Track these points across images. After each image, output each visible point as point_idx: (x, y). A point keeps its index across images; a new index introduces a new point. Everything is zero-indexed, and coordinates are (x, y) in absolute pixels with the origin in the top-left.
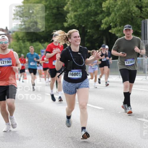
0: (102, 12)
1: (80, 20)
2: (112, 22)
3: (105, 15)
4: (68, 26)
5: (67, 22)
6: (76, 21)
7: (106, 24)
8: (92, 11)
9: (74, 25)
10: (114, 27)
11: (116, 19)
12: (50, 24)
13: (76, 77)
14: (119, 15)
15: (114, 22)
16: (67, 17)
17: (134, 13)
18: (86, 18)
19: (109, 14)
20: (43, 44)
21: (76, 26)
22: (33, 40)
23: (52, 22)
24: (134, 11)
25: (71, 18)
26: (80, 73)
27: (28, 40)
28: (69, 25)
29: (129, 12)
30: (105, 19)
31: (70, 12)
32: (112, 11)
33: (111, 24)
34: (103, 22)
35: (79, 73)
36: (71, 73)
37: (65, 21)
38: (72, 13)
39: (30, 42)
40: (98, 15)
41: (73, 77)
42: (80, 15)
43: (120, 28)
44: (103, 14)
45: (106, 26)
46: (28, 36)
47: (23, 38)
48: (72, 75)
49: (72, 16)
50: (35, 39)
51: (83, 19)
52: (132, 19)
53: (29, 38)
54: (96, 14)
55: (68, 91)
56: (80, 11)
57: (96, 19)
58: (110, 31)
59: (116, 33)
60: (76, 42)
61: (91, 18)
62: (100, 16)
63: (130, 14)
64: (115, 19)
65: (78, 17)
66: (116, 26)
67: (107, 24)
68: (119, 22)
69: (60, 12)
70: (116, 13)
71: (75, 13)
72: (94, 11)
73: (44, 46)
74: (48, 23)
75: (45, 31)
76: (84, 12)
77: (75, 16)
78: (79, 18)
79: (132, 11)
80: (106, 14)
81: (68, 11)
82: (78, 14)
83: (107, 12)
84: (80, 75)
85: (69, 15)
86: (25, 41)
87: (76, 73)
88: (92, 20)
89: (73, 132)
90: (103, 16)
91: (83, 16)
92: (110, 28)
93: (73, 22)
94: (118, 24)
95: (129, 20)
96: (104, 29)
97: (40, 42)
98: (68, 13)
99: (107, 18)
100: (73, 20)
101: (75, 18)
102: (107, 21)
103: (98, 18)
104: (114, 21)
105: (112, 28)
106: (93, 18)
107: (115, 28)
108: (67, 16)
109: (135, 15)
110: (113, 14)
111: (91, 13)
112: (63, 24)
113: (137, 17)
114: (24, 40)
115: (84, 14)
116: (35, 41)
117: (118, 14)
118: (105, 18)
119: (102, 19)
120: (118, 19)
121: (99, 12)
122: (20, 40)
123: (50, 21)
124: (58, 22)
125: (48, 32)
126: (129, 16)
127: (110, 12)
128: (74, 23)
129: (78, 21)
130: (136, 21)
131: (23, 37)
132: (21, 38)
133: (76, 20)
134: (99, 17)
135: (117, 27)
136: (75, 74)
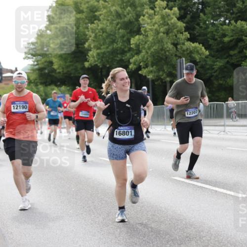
0: (130, 49)
1: (104, 59)
2: (143, 61)
3: (134, 54)
4: (90, 67)
5: (88, 61)
6: (99, 61)
7: (135, 64)
8: (118, 49)
9: (97, 65)
10: (144, 68)
11: (147, 58)
12: (67, 64)
13: (126, 137)
14: (151, 54)
15: (145, 62)
16: (88, 56)
17: (168, 51)
18: (111, 57)
19: (138, 52)
20: (59, 88)
21: (99, 66)
22: (47, 83)
23: (70, 62)
24: (168, 49)
25: (94, 57)
26: (131, 132)
27: (41, 83)
28: (90, 64)
29: (162, 50)
30: (134, 58)
31: (92, 50)
32: (142, 48)
33: (141, 64)
34: (131, 62)
35: (129, 131)
36: (118, 131)
37: (86, 60)
38: (95, 50)
39: (44, 85)
40: (126, 54)
41: (122, 137)
42: (104, 53)
43: (151, 69)
44: (131, 52)
45: (135, 66)
46: (41, 78)
47: (36, 81)
48: (120, 134)
49: (95, 55)
50: (50, 82)
51: (108, 59)
52: (166, 58)
53: (43, 81)
54: (123, 52)
55: (114, 155)
56: (103, 49)
57: (123, 58)
58: (140, 72)
59: (147, 75)
60: (123, 86)
61: (118, 57)
62: (128, 55)
63: (163, 52)
64: (145, 58)
65: (101, 55)
66: (146, 66)
67: (137, 63)
68: (150, 61)
69: (80, 49)
70: (148, 51)
71: (98, 51)
72: (121, 48)
73: (60, 90)
74: (66, 62)
75: (62, 73)
76: (108, 50)
77: (98, 54)
78: (103, 57)
79: (165, 48)
80: (135, 52)
81: (90, 48)
82: (101, 53)
83: (136, 50)
84: (131, 135)
85: (90, 53)
86: (38, 84)
87: (126, 131)
88: (118, 59)
89: (94, 194)
90: (132, 54)
91: (107, 54)
92: (139, 68)
93: (95, 61)
94: (150, 63)
95: (162, 59)
96: (133, 69)
97: (56, 86)
98: (91, 50)
99: (136, 57)
100: (96, 59)
101: (98, 57)
102: (137, 61)
103: (126, 57)
104: (145, 60)
105: (142, 69)
106: (119, 56)
107: (146, 69)
108: (89, 54)
109: (169, 53)
110: (143, 53)
111: (117, 50)
112: (84, 64)
113: (172, 55)
114: (37, 82)
115: (108, 52)
116: (50, 85)
117: (149, 52)
118: (133, 56)
119: (130, 59)
120: (149, 59)
121: (126, 49)
122: (32, 83)
123: (69, 61)
124: (77, 62)
125: (66, 73)
126: (162, 55)
127: (140, 49)
128: (97, 63)
129: (102, 60)
130: (171, 60)
131: (36, 79)
132: (33, 81)
133: (99, 59)
134: (126, 55)
135: (149, 68)
136: (124, 133)
